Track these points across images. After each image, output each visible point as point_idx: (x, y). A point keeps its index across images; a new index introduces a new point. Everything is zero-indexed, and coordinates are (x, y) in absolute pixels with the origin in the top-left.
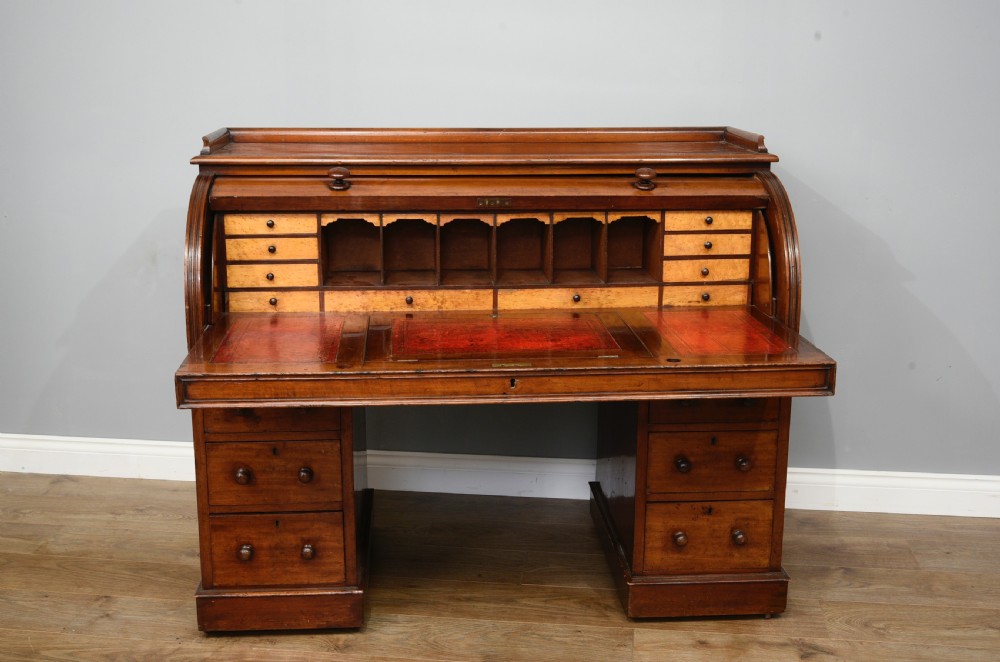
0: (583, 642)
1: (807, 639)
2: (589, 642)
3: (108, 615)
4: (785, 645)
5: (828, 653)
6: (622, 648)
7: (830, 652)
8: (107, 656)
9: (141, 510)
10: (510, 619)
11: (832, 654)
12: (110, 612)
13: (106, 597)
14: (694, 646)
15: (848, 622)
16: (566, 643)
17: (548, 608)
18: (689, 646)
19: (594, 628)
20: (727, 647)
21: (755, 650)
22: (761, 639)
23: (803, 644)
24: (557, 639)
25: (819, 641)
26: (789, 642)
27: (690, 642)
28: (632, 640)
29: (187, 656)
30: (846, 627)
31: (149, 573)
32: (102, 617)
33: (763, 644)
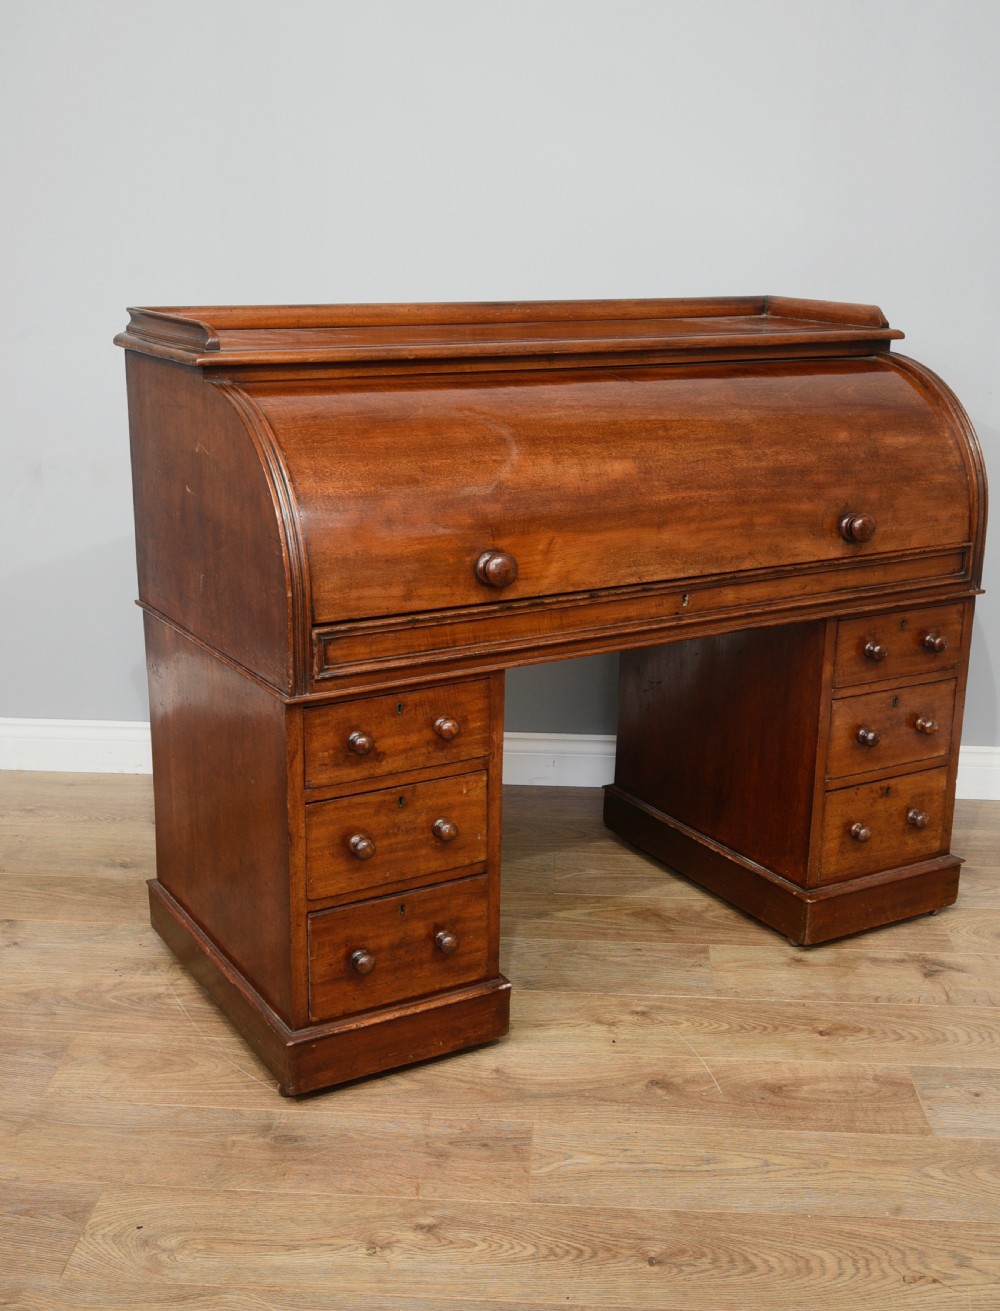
0: (647, 962)
1: (930, 954)
2: (654, 962)
3: (15, 944)
4: (903, 961)
5: (958, 970)
6: (697, 969)
7: (961, 970)
8: (26, 995)
9: (30, 810)
10: (547, 936)
11: (962, 971)
12: (18, 940)
13: (8, 921)
14: (789, 965)
15: (976, 933)
16: (626, 965)
17: (594, 922)
18: (783, 964)
19: (659, 945)
20: (831, 965)
21: (865, 968)
22: (871, 955)
23: (925, 960)
24: (612, 959)
25: (944, 956)
26: (906, 958)
27: (783, 959)
28: (707, 958)
29: (133, 991)
30: (975, 938)
31: (58, 889)
32: (8, 946)
33: (875, 961)
